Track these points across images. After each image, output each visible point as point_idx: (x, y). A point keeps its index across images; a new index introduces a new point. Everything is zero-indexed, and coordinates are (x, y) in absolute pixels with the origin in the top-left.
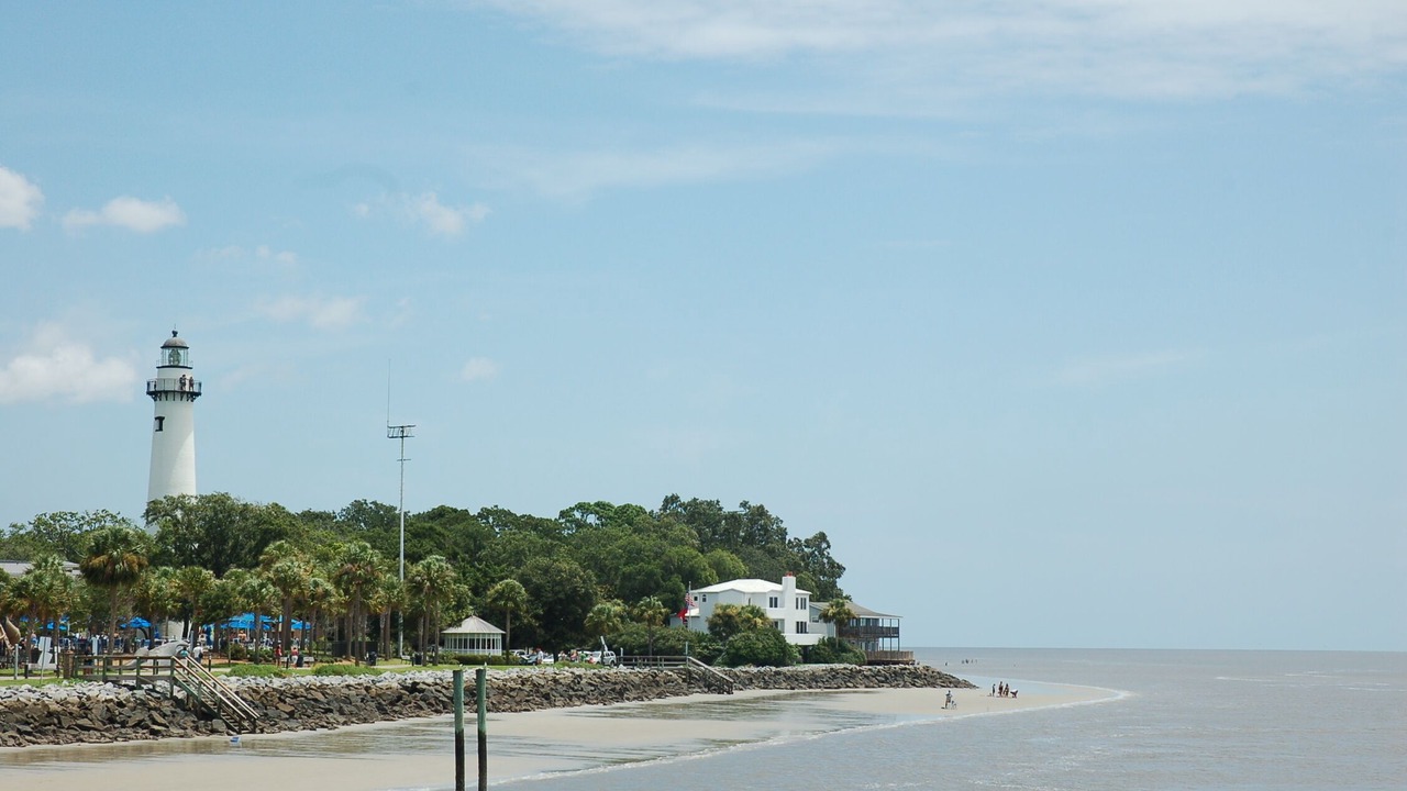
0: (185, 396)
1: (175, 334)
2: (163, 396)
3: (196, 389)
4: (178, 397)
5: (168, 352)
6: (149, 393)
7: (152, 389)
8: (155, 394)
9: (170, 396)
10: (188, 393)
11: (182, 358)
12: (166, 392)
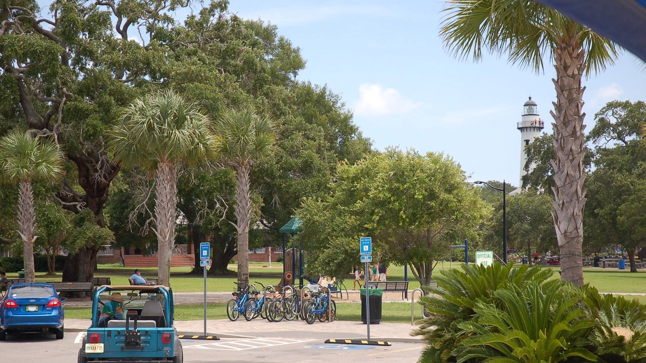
0: (536, 129)
1: (530, 98)
2: (525, 130)
3: (541, 126)
4: (532, 129)
5: (528, 107)
6: (519, 128)
7: (520, 126)
8: (521, 129)
9: (529, 129)
10: (537, 127)
11: (535, 110)
12: (526, 128)
